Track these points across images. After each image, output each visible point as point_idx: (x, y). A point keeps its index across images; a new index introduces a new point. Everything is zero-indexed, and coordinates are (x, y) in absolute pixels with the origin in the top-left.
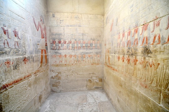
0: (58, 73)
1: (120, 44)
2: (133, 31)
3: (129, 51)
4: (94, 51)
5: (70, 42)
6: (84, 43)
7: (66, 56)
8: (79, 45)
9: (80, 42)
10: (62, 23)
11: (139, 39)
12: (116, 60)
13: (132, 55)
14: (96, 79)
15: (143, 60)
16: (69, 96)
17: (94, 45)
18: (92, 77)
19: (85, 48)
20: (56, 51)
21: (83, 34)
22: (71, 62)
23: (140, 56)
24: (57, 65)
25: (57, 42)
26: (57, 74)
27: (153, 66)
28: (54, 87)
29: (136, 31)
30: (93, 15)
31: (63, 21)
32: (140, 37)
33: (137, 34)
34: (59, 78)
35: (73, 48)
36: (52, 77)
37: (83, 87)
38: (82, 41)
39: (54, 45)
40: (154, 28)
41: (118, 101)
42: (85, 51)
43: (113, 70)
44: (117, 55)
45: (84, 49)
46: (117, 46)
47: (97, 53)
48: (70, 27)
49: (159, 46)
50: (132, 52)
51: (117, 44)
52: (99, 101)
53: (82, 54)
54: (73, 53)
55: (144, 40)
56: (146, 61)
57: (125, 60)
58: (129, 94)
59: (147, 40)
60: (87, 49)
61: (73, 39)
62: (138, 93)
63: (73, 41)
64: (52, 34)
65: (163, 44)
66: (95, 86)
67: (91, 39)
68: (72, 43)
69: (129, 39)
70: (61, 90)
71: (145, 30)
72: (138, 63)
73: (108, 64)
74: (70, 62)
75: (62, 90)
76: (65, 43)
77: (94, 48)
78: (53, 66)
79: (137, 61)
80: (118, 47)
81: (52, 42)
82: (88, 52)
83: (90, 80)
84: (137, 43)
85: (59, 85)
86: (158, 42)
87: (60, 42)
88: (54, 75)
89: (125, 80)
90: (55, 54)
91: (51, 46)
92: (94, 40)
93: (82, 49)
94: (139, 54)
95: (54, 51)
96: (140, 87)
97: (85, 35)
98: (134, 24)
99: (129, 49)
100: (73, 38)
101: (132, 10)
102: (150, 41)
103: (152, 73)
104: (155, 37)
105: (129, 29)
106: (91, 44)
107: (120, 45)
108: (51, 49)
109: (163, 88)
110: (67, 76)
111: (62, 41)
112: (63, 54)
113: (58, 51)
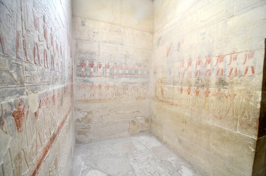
0: (88, 112)
1: (184, 73)
2: (204, 61)
3: (198, 82)
4: (140, 80)
5: (107, 67)
6: (127, 69)
7: (100, 86)
8: (121, 72)
9: (122, 67)
10: (96, 37)
11: (213, 70)
12: (176, 93)
13: (203, 86)
14: (142, 119)
15: (217, 91)
16: (107, 147)
17: (139, 73)
18: (135, 117)
19: (128, 75)
20: (86, 78)
21: (126, 57)
22: (108, 95)
23: (213, 87)
24: (87, 101)
25: (87, 65)
26: (86, 114)
27: (229, 97)
28: (80, 136)
29: (209, 61)
30: (140, 31)
31: (97, 33)
32: (214, 68)
33: (210, 64)
34: (89, 121)
35: (112, 75)
36: (78, 120)
37: (124, 132)
38: (124, 66)
39: (83, 70)
40: (231, 62)
41: (180, 141)
42: (128, 80)
43: (171, 106)
44: (178, 87)
45: (127, 77)
46: (179, 76)
47: (143, 84)
48: (109, 44)
49: (236, 78)
50: (202, 84)
51: (179, 73)
52: (152, 147)
53: (124, 84)
54: (111, 83)
55: (218, 72)
56: (221, 92)
57: (192, 92)
58: (197, 130)
59: (222, 72)
60: (131, 77)
61: (112, 62)
62: (210, 126)
63: (111, 65)
64: (80, 52)
65: (240, 77)
66: (140, 130)
67: (137, 64)
68: (111, 67)
69: (198, 69)
70: (91, 140)
71: (221, 61)
72: (210, 94)
73: (161, 98)
74: (106, 95)
75: (94, 140)
76: (100, 67)
77: (139, 76)
78: (80, 102)
79: (209, 92)
80: (181, 77)
81: (78, 65)
82: (132, 81)
83: (134, 121)
84: (210, 74)
85: (88, 131)
86: (234, 74)
87: (92, 65)
88: (82, 116)
89: (192, 115)
90: (83, 83)
91: (77, 70)
92: (140, 65)
93: (124, 77)
94: (212, 86)
95: (82, 78)
96: (213, 119)
97: (129, 58)
98: (206, 54)
99: (198, 80)
100: (113, 60)
101: (204, 38)
102: (226, 73)
103: (228, 104)
104: (231, 70)
105: (199, 58)
106: (136, 71)
107: (184, 75)
108: (78, 75)
109: (239, 116)
110: (102, 116)
111: (96, 65)
112: (97, 84)
113: (89, 79)
